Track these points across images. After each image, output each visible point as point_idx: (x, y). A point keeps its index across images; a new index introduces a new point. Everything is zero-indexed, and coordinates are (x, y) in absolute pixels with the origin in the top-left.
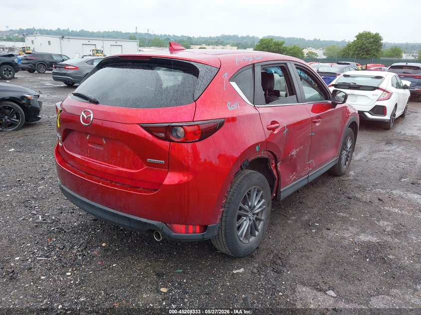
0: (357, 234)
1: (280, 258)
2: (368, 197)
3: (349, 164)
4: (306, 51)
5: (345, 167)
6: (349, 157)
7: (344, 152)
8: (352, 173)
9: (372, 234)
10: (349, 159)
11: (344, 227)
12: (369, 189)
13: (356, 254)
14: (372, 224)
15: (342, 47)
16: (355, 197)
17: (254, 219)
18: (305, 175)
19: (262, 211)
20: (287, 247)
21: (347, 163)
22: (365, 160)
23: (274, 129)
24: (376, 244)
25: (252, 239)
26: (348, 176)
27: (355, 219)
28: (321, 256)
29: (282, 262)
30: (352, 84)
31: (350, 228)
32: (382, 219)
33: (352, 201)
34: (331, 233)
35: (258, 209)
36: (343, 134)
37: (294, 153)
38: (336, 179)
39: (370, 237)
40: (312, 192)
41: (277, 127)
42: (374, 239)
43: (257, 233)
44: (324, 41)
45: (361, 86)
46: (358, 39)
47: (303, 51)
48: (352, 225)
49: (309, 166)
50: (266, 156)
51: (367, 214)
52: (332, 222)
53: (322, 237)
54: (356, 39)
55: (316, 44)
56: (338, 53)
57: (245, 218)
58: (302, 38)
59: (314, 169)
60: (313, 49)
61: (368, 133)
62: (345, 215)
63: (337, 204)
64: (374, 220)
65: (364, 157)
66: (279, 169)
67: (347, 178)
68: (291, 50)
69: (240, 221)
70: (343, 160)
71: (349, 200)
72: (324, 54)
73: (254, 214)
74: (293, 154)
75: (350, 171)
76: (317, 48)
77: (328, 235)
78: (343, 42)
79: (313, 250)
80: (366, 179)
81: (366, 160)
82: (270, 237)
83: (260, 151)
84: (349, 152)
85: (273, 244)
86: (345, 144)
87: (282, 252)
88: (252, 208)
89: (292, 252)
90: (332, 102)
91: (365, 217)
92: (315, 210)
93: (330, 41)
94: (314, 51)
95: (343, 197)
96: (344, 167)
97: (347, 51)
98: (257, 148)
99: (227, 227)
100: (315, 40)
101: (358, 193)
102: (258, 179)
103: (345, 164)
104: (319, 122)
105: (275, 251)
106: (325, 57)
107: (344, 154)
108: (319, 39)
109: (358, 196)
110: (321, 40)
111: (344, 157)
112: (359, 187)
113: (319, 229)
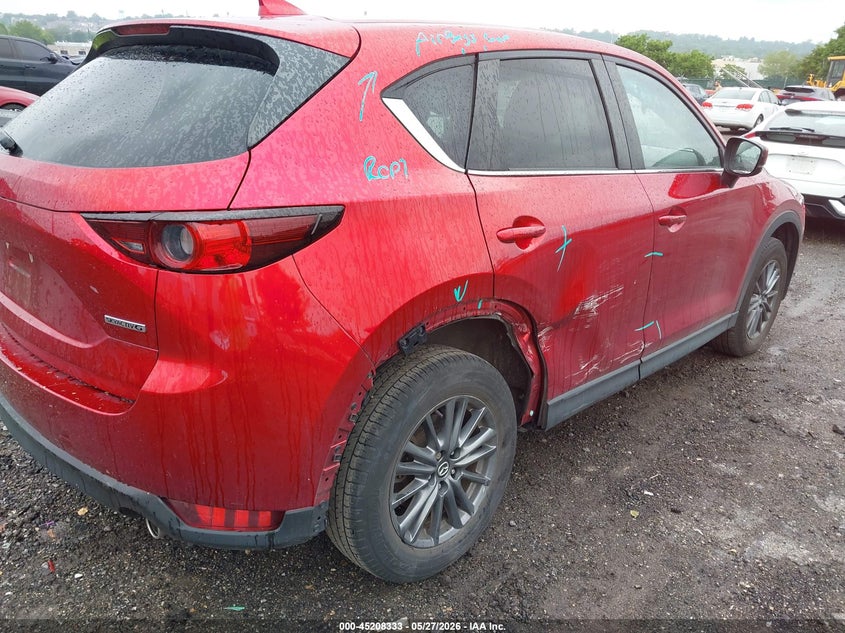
0: (756, 533)
1: (519, 591)
2: (803, 419)
3: (769, 327)
4: (719, 65)
5: (757, 334)
6: (769, 310)
7: (757, 300)
8: (775, 351)
9: (798, 537)
10: (769, 315)
11: (721, 509)
12: (814, 397)
13: (740, 599)
14: (804, 503)
15: (801, 56)
16: (769, 419)
17: (456, 481)
18: (627, 362)
19: (486, 458)
20: (548, 559)
21: (763, 325)
22: (814, 318)
23: (523, 241)
24: (805, 571)
25: (448, 534)
26: (762, 359)
27: (760, 486)
28: (636, 596)
29: (521, 605)
30: (804, 131)
31: (739, 512)
32: (834, 488)
33: (760, 430)
34: (681, 525)
35: (473, 453)
36: (753, 253)
37: (592, 304)
38: (729, 365)
39: (791, 545)
40: (659, 398)
41: (537, 235)
42: (799, 553)
43: (465, 518)
44: (762, 42)
45: (827, 137)
46: (840, 37)
47: (713, 63)
48: (746, 505)
49: (644, 336)
50: (498, 316)
51: (793, 472)
52: (692, 489)
53: (654, 535)
54: (835, 36)
55: (745, 48)
56: (793, 69)
57: (425, 482)
58: (713, 35)
59: (659, 343)
60: (737, 59)
61: (835, 249)
62: (732, 470)
63: (717, 435)
64: (812, 491)
65: (815, 311)
66: (543, 347)
67: (758, 364)
68: (685, 60)
69: (407, 492)
70: (752, 319)
71: (753, 425)
72: (761, 72)
73: (457, 469)
74: (587, 307)
75: (769, 346)
76: (744, 59)
77: (671, 529)
78: (806, 44)
79: (619, 572)
80: (810, 368)
81: (818, 317)
82: (512, 523)
83: (469, 300)
84: (770, 299)
85: (514, 546)
86: (760, 279)
87: (532, 572)
88: (449, 454)
89: (558, 573)
90: (725, 172)
91: (789, 480)
92: (652, 451)
93: (776, 42)
94: (738, 63)
95: (736, 418)
96: (754, 337)
97: (813, 65)
98: (457, 293)
99: (358, 512)
100: (743, 40)
101: (780, 406)
102: (468, 375)
103: (758, 329)
104: (678, 222)
105: (513, 568)
106: (761, 77)
107: (757, 304)
108: (753, 39)
109: (780, 415)
110: (756, 40)
111: (755, 311)
112: (787, 391)
113: (650, 509)
